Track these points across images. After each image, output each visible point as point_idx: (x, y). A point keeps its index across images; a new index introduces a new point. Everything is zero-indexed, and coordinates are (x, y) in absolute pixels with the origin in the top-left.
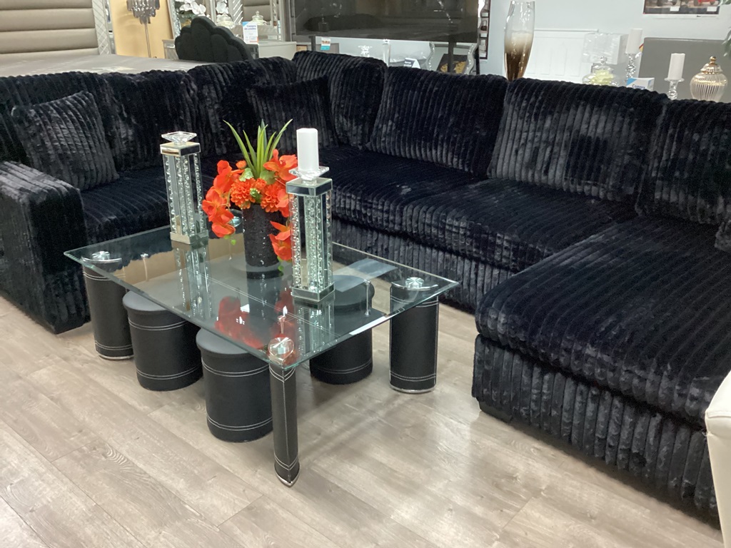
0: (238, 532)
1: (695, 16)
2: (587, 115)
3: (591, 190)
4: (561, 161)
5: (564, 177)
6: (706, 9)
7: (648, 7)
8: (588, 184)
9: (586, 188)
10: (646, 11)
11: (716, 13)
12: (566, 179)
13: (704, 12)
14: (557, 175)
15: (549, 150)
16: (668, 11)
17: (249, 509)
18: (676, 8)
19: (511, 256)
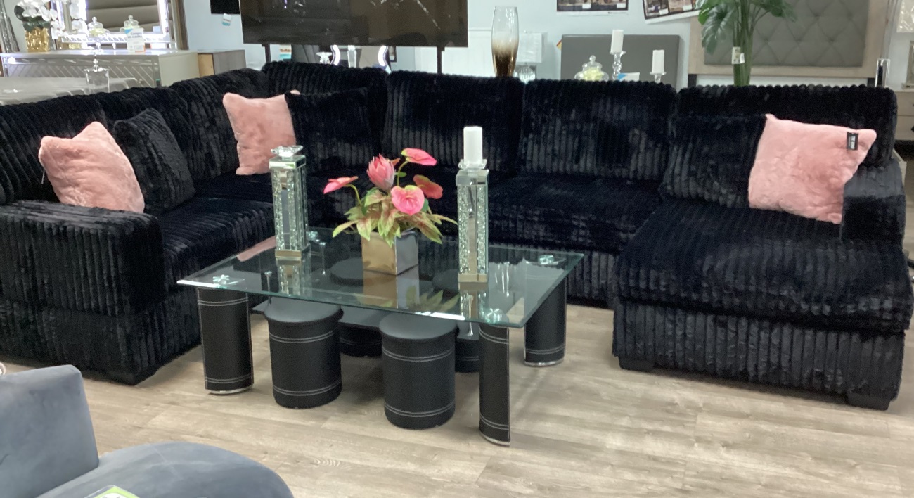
0: (496, 483)
1: (605, 12)
2: (609, 106)
3: (621, 172)
4: (591, 149)
5: (595, 163)
6: (616, 6)
7: (561, 5)
8: (618, 167)
9: (617, 171)
10: (559, 9)
11: (626, 9)
12: (597, 165)
13: (614, 8)
14: (587, 163)
15: (577, 140)
16: (580, 9)
17: (488, 467)
18: (588, 6)
19: (588, 234)
